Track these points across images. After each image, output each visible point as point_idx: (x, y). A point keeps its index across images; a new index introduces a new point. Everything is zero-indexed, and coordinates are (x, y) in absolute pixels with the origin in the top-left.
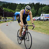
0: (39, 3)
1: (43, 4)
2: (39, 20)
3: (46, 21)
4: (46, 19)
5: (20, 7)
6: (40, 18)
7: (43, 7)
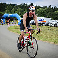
0: (33, 4)
1: (37, 6)
2: (32, 24)
3: (40, 25)
4: (41, 24)
5: (11, 8)
6: (33, 22)
7: (38, 9)
